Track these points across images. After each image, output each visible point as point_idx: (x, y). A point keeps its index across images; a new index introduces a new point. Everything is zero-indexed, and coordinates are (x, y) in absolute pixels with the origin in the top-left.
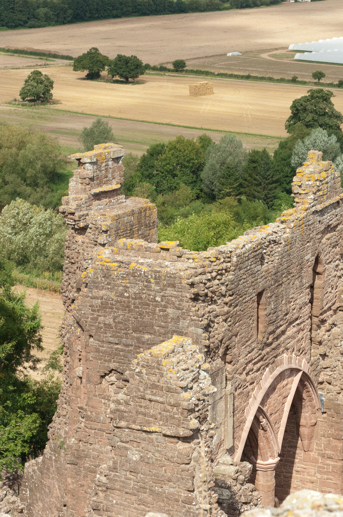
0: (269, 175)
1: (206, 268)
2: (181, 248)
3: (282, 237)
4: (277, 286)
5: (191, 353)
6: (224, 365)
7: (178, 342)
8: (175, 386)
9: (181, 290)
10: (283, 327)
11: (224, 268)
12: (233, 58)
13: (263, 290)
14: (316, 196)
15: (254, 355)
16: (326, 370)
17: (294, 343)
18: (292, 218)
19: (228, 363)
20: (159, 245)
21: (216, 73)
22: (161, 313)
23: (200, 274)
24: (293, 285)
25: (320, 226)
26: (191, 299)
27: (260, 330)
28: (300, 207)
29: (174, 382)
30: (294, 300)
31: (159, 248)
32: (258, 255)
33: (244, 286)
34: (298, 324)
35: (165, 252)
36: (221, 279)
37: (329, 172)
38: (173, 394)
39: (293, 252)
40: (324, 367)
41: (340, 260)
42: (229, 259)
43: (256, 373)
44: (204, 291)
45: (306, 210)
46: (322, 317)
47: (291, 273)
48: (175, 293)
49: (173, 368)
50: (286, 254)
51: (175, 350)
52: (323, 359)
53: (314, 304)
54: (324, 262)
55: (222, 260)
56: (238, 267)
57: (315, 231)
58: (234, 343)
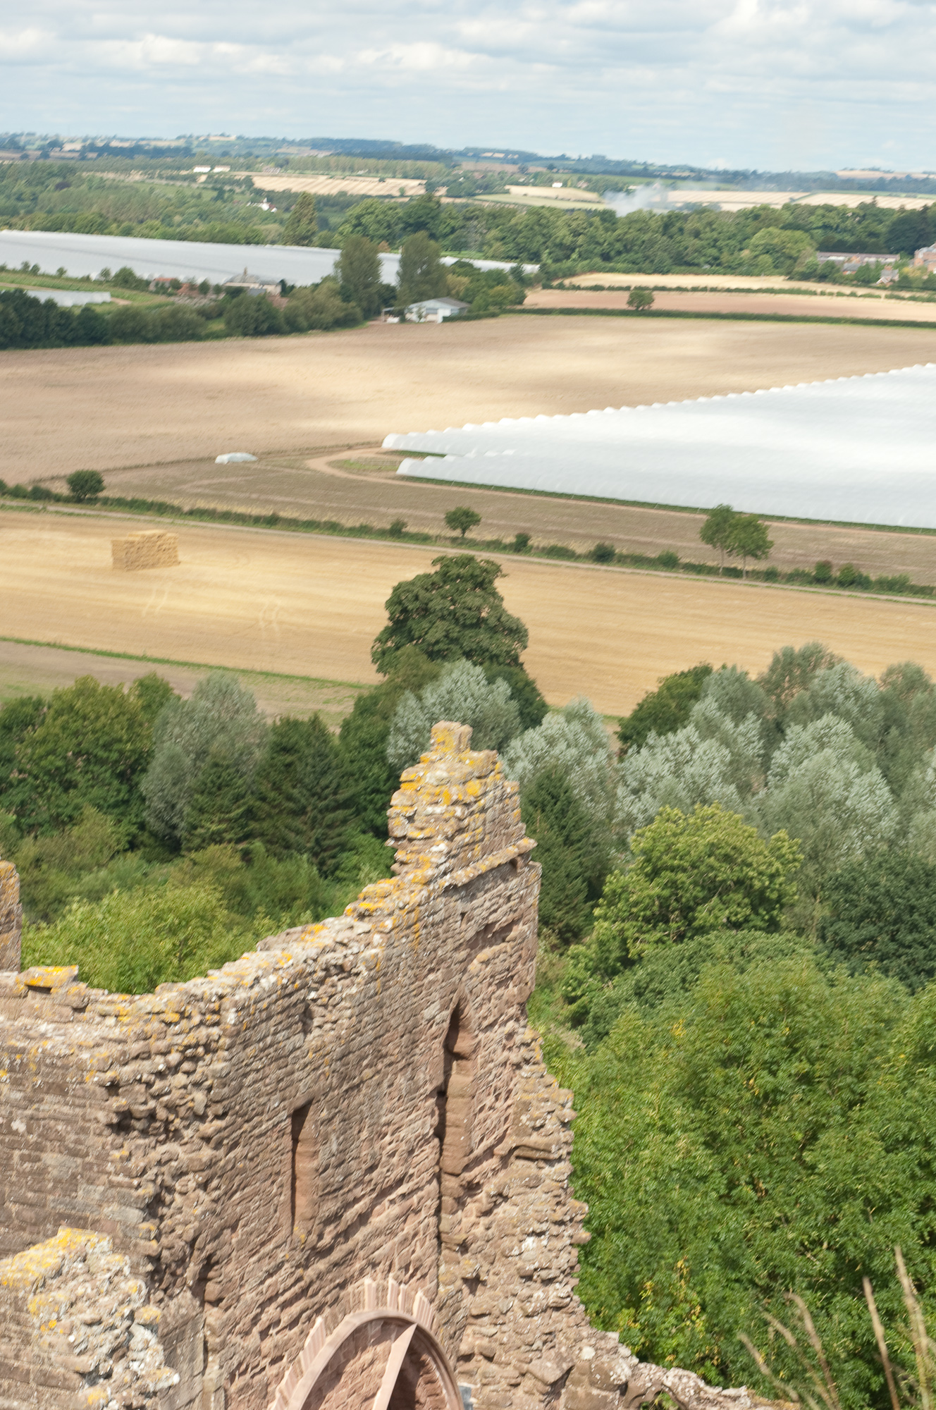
0: (327, 787)
1: (152, 1040)
2: (83, 985)
3: (362, 956)
4: (347, 1091)
5: (108, 1275)
6: (199, 1310)
7: (73, 1247)
8: (62, 1370)
9: (82, 1101)
10: (361, 1203)
11: (203, 1041)
12: (232, 468)
13: (309, 1103)
14: (454, 845)
15: (283, 1281)
16: (479, 1321)
17: (392, 1249)
18: (387, 905)
19: (211, 1303)
20: (24, 978)
21: (186, 508)
22: (27, 1166)
23: (136, 1057)
24: (390, 1086)
25: (464, 926)
26: (110, 1125)
27: (298, 1211)
28: (410, 875)
29: (60, 1359)
30: (391, 1128)
31: (22, 987)
32: (295, 1004)
33: (256, 1092)
34: (403, 1196)
35: (39, 996)
36: (194, 1071)
37: (489, 780)
38: (56, 1390)
39: (391, 997)
40: (475, 1312)
41: (517, 1020)
42: (215, 1018)
43: (287, 1331)
44: (145, 1103)
45: (428, 883)
46: (468, 1176)
47: (385, 1056)
48: (66, 1109)
49: (59, 1320)
50: (371, 1004)
51: (65, 1270)
52: (473, 1292)
53: (447, 1140)
54: (474, 1025)
55: (197, 1019)
56: (240, 1037)
57: (450, 941)
58: (226, 1249)
